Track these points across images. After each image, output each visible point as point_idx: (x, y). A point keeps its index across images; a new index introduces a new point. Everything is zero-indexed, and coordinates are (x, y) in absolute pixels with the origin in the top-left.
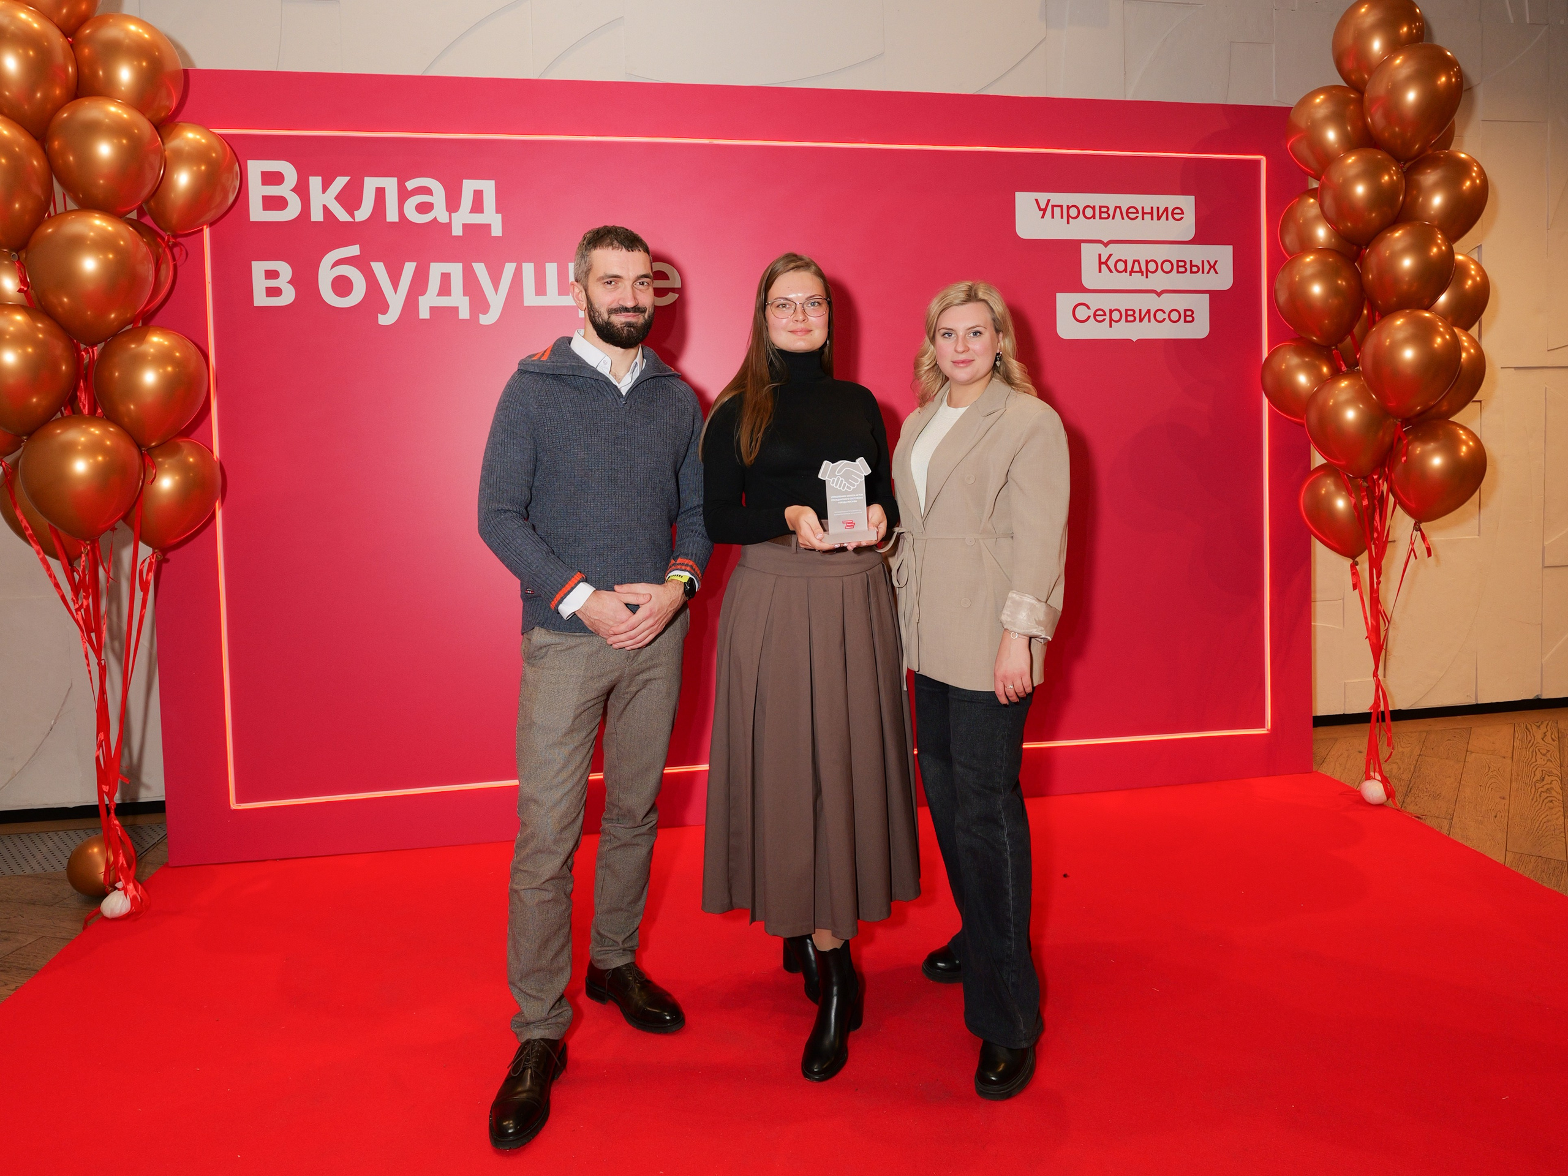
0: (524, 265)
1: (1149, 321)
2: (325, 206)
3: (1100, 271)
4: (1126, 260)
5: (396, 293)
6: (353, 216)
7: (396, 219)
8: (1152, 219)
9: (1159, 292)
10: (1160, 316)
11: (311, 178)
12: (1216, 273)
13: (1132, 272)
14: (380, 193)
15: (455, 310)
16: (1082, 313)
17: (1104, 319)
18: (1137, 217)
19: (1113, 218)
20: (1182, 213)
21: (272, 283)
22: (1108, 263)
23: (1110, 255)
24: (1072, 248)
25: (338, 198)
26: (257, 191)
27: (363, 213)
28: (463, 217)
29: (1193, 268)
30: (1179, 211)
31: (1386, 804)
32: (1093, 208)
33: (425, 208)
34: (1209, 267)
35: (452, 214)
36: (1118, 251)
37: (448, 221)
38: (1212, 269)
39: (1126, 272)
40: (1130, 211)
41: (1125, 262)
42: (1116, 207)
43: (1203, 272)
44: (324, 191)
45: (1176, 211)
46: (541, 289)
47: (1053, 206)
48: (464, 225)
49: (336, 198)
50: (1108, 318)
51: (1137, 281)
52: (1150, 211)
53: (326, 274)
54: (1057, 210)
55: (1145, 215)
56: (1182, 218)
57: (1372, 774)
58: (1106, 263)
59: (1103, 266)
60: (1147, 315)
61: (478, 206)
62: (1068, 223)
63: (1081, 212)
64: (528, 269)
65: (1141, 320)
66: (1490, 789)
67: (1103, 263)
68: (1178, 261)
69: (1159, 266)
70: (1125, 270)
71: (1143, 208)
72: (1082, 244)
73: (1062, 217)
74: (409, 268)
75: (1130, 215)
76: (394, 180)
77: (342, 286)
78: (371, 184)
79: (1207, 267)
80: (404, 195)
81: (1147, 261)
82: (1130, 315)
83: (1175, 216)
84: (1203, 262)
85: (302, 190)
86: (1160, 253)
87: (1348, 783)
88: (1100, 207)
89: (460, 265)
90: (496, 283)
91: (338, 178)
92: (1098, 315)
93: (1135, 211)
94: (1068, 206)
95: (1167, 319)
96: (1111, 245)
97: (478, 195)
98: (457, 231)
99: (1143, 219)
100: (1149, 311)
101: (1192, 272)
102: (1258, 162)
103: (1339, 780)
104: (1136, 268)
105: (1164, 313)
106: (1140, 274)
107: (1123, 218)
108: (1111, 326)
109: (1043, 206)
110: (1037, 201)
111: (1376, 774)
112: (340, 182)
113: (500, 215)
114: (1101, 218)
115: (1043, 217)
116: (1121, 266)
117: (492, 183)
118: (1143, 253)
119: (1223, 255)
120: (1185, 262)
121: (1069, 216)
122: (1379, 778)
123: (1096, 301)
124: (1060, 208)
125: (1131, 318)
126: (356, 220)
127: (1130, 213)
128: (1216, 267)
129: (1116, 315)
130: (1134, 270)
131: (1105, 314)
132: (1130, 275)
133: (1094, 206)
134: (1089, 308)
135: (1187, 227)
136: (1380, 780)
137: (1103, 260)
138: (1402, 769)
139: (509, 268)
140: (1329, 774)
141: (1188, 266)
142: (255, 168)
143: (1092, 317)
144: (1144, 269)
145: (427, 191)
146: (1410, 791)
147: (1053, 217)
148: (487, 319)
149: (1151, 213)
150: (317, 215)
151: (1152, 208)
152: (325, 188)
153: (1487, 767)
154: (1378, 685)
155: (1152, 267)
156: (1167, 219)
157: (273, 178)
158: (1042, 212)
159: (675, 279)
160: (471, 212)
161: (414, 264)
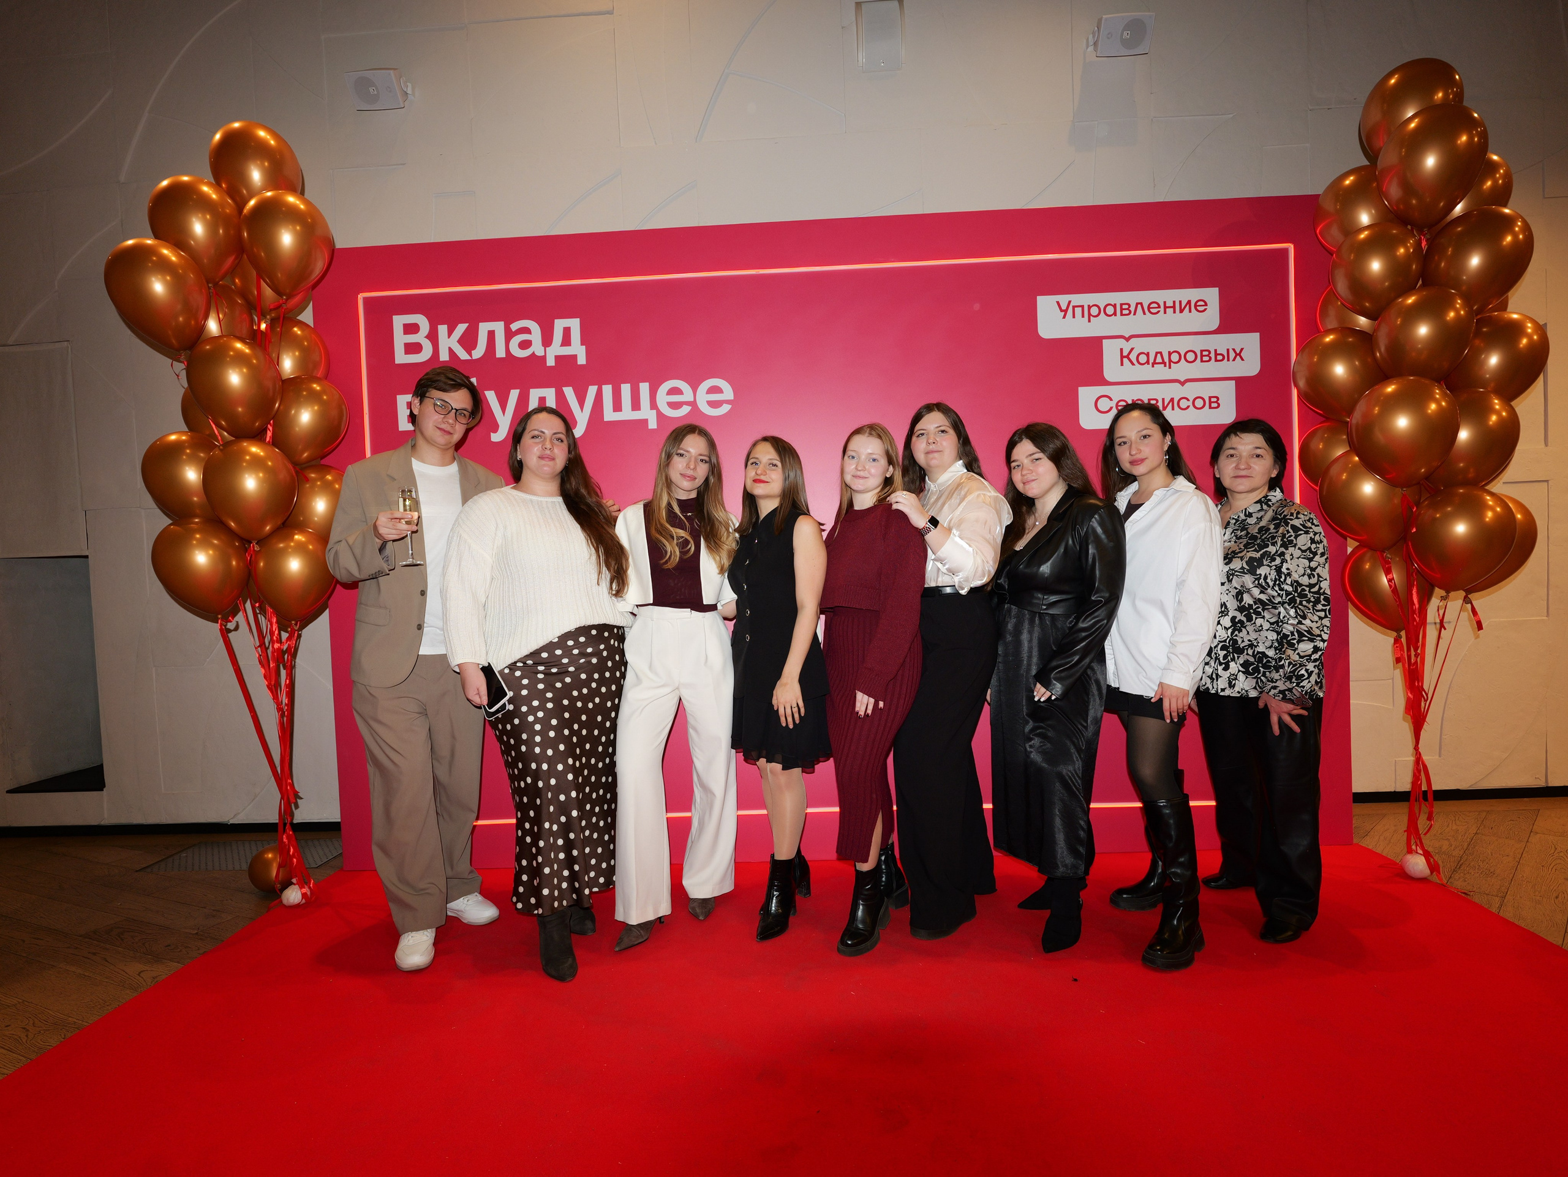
0: (605, 386)
2: (450, 349)
3: (1122, 364)
4: (1148, 353)
5: (504, 415)
6: (471, 356)
7: (504, 356)
8: (1174, 312)
9: (1182, 381)
10: (1184, 404)
11: (440, 327)
12: (1242, 359)
13: (1154, 363)
14: (491, 334)
16: (1104, 404)
18: (1159, 312)
20: (1206, 304)
22: (1130, 356)
23: (1132, 349)
24: (1093, 347)
25: (461, 341)
26: (400, 339)
27: (478, 353)
28: (556, 350)
29: (1218, 356)
30: (1203, 303)
31: (1430, 878)
32: (1115, 306)
33: (525, 345)
34: (1234, 355)
35: (547, 348)
36: (1139, 345)
37: (544, 354)
38: (1238, 356)
39: (1149, 364)
40: (1151, 306)
41: (1148, 355)
43: (1228, 360)
44: (449, 337)
45: (1199, 304)
46: (617, 407)
47: (1074, 307)
48: (557, 358)
49: (458, 341)
51: (1160, 372)
52: (1172, 305)
54: (1078, 311)
55: (1167, 309)
56: (1205, 309)
57: (1413, 848)
58: (1128, 357)
59: (1125, 360)
60: (1170, 403)
61: (566, 341)
62: (1089, 321)
63: (1102, 311)
64: (607, 390)
66: (1554, 869)
67: (1125, 357)
68: (1202, 351)
69: (1183, 357)
70: (1148, 362)
71: (1165, 303)
72: (1103, 340)
73: (1083, 316)
74: (514, 394)
75: (1152, 310)
76: (502, 324)
78: (484, 328)
79: (1232, 355)
80: (509, 335)
81: (1169, 352)
83: (1200, 308)
84: (1228, 350)
85: (433, 337)
86: (1183, 344)
87: (1391, 856)
88: (1121, 305)
89: (553, 390)
90: (581, 403)
91: (459, 325)
93: (1156, 306)
94: (1089, 306)
95: (1192, 406)
96: (1133, 340)
97: (567, 331)
98: (551, 362)
99: (1165, 313)
100: (1172, 400)
101: (1216, 360)
102: (1285, 251)
103: (1380, 853)
104: (1159, 359)
105: (1188, 400)
106: (1163, 365)
107: (1144, 314)
109: (1064, 308)
110: (1058, 303)
111: (1418, 847)
112: (461, 328)
113: (584, 346)
114: (1122, 314)
115: (1064, 317)
116: (1143, 359)
117: (578, 320)
118: (1165, 345)
119: (1250, 343)
120: (1209, 352)
121: (1090, 315)
122: (1421, 852)
123: (1118, 393)
124: (1081, 308)
126: (473, 358)
127: (1152, 309)
128: (1242, 354)
130: (1157, 361)
132: (1153, 366)
133: (1115, 305)
134: (1111, 400)
135: (1212, 317)
137: (1125, 354)
138: (1453, 846)
139: (592, 390)
140: (1370, 847)
141: (1212, 355)
142: (399, 321)
144: (1166, 360)
145: (526, 330)
146: (1460, 867)
147: (1074, 317)
149: (1174, 307)
151: (1174, 302)
152: (450, 333)
153: (1553, 849)
154: (1418, 759)
155: (1175, 357)
156: (1190, 311)
157: (411, 329)
158: (1064, 313)
159: (728, 393)
160: (562, 345)
161: (518, 391)
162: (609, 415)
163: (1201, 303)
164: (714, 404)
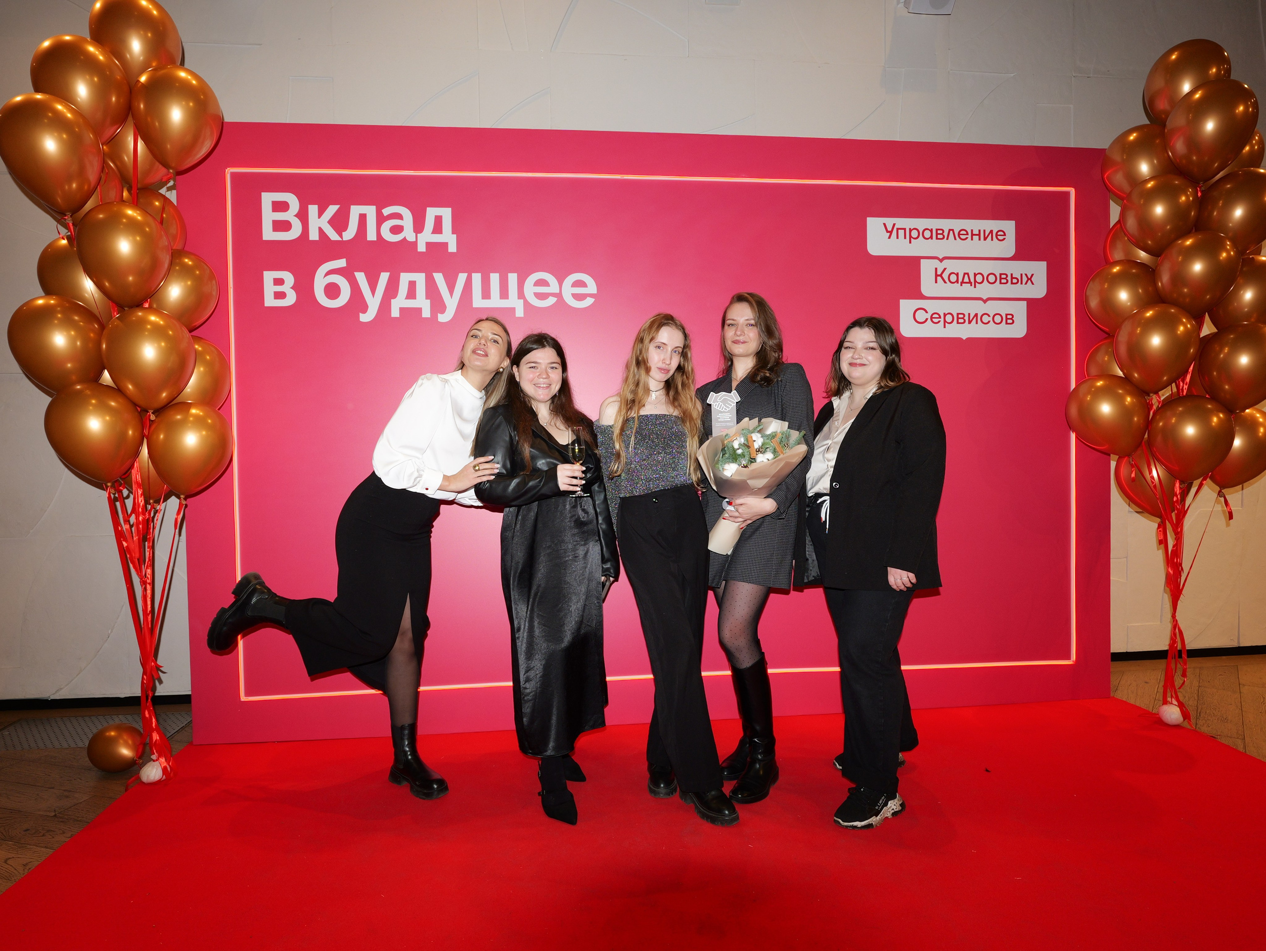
0: (474, 275)
1: (977, 323)
2: (321, 231)
3: (936, 282)
4: (958, 273)
5: (373, 297)
6: (341, 236)
7: (375, 239)
8: (980, 239)
9: (985, 299)
10: (986, 318)
11: (310, 206)
12: (1033, 284)
13: (963, 282)
14: (363, 218)
15: (419, 310)
16: (921, 316)
17: (939, 321)
18: (967, 238)
19: (947, 239)
20: (1005, 235)
21: (279, 289)
22: (943, 275)
23: (945, 269)
24: (912, 264)
25: (331, 222)
26: (268, 216)
27: (350, 234)
28: (427, 236)
29: (1014, 280)
30: (1002, 233)
31: (1184, 725)
32: (931, 231)
33: (397, 230)
34: (1026, 279)
35: (418, 234)
36: (951, 266)
37: (415, 240)
38: (1029, 281)
39: (958, 283)
40: (961, 233)
41: (957, 275)
42: (950, 230)
43: (1022, 283)
44: (319, 217)
45: (999, 233)
46: (486, 295)
47: (898, 229)
48: (428, 244)
49: (329, 222)
50: (942, 320)
51: (967, 290)
52: (978, 233)
53: (320, 282)
54: (901, 232)
55: (974, 236)
56: (1004, 239)
57: (1169, 699)
58: (941, 275)
59: (939, 278)
60: (975, 318)
61: (438, 229)
62: (910, 242)
63: (921, 234)
65: (970, 322)
67: (939, 276)
68: (1001, 274)
69: (986, 278)
70: (957, 281)
71: (972, 230)
72: (921, 260)
73: (905, 238)
74: (384, 277)
76: (374, 208)
77: (332, 291)
78: (356, 211)
79: (1025, 279)
80: (381, 219)
81: (975, 273)
82: (960, 318)
83: (1000, 238)
84: (1021, 275)
85: (303, 216)
86: (986, 267)
87: (1149, 708)
88: (937, 230)
89: (423, 275)
90: (451, 289)
91: (330, 206)
92: (934, 318)
93: (965, 233)
94: (910, 229)
95: (992, 321)
96: (945, 261)
97: (438, 220)
98: (422, 248)
99: (972, 239)
100: (976, 315)
101: (1012, 283)
102: (1067, 194)
103: (1135, 704)
104: (966, 280)
105: (989, 316)
106: (970, 284)
107: (955, 239)
108: (945, 327)
109: (890, 229)
110: (885, 224)
111: (1173, 699)
112: (332, 209)
113: (455, 235)
114: (937, 238)
115: (889, 238)
117: (449, 210)
118: (972, 267)
119: (1039, 269)
120: (1007, 275)
121: (911, 237)
123: (932, 306)
124: (903, 230)
125: (962, 321)
126: (344, 240)
127: (962, 235)
128: (1032, 279)
129: (949, 318)
130: (965, 281)
131: (940, 317)
132: (961, 285)
133: (932, 229)
134: (927, 312)
135: (1009, 247)
136: (1177, 704)
137: (939, 273)
138: (1187, 698)
139: (462, 278)
140: (1127, 700)
141: (1009, 278)
142: (268, 199)
143: (929, 320)
144: (972, 280)
145: (399, 216)
146: (1200, 715)
147: (898, 238)
148: (443, 318)
149: (979, 235)
150: (314, 236)
151: (980, 231)
154: (1175, 625)
155: (979, 278)
156: (992, 240)
157: (281, 207)
158: (889, 234)
159: (592, 287)
160: (432, 233)
161: (388, 274)
162: (478, 302)
163: (1000, 233)
164: (579, 297)
